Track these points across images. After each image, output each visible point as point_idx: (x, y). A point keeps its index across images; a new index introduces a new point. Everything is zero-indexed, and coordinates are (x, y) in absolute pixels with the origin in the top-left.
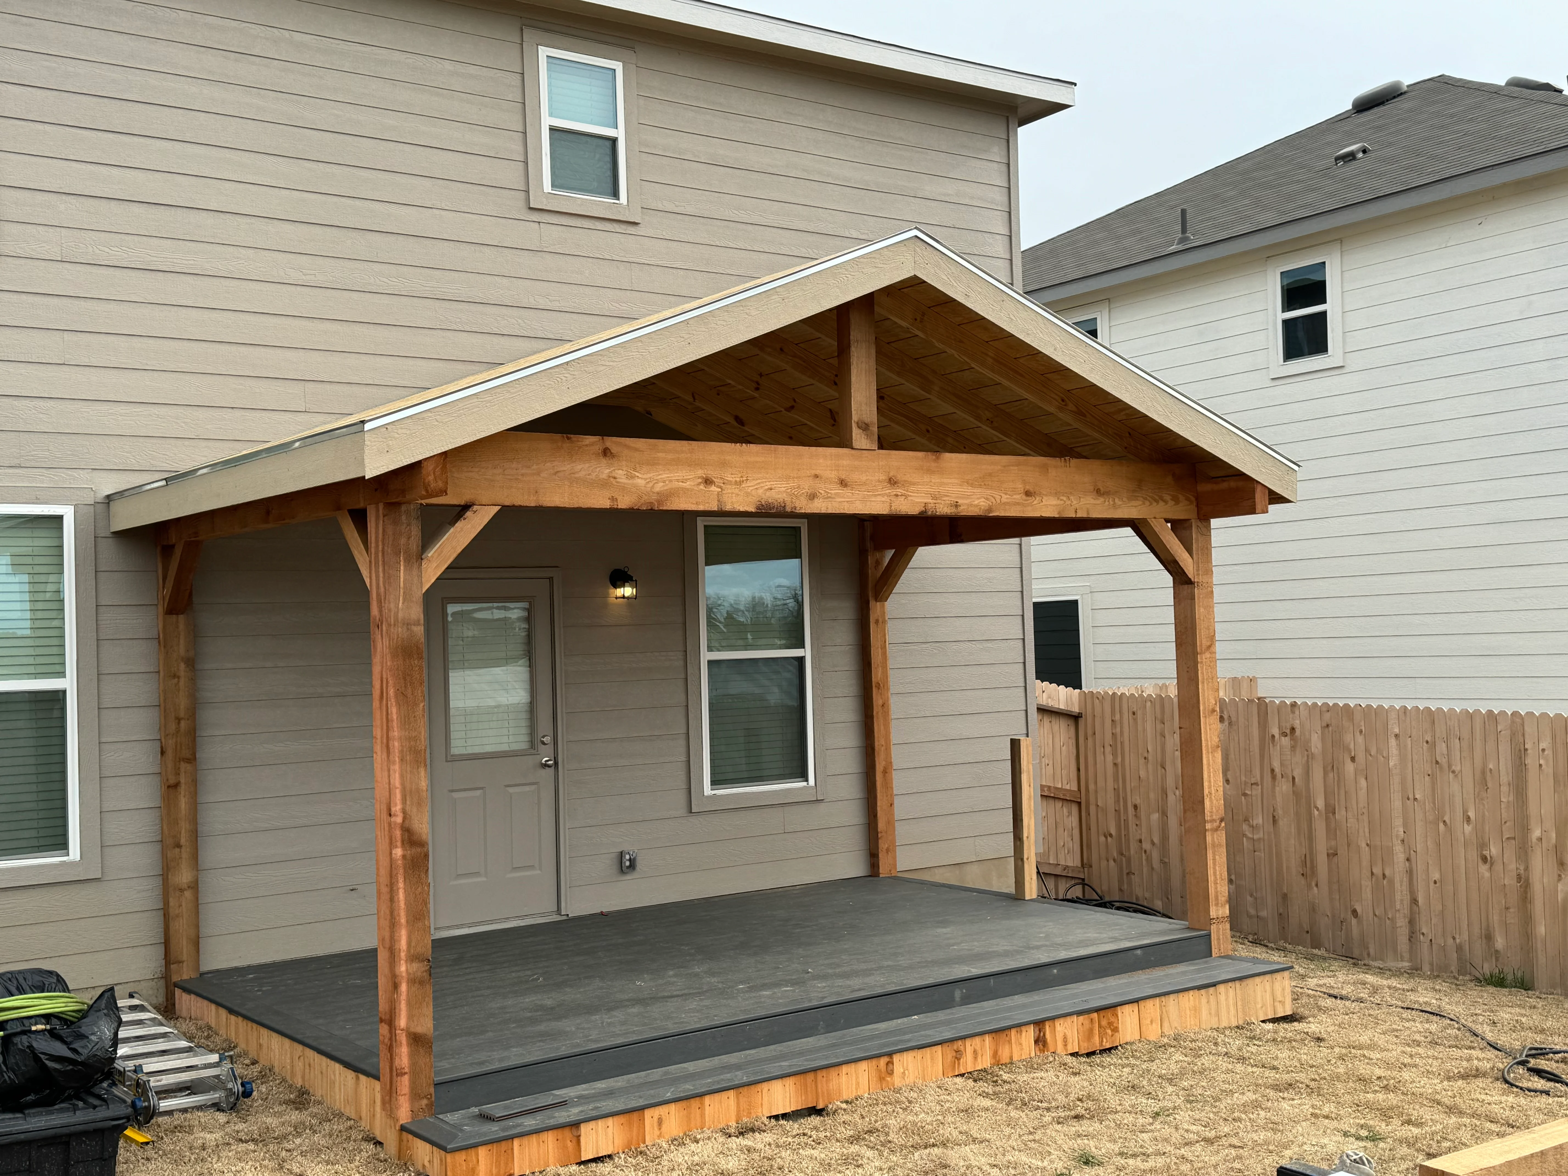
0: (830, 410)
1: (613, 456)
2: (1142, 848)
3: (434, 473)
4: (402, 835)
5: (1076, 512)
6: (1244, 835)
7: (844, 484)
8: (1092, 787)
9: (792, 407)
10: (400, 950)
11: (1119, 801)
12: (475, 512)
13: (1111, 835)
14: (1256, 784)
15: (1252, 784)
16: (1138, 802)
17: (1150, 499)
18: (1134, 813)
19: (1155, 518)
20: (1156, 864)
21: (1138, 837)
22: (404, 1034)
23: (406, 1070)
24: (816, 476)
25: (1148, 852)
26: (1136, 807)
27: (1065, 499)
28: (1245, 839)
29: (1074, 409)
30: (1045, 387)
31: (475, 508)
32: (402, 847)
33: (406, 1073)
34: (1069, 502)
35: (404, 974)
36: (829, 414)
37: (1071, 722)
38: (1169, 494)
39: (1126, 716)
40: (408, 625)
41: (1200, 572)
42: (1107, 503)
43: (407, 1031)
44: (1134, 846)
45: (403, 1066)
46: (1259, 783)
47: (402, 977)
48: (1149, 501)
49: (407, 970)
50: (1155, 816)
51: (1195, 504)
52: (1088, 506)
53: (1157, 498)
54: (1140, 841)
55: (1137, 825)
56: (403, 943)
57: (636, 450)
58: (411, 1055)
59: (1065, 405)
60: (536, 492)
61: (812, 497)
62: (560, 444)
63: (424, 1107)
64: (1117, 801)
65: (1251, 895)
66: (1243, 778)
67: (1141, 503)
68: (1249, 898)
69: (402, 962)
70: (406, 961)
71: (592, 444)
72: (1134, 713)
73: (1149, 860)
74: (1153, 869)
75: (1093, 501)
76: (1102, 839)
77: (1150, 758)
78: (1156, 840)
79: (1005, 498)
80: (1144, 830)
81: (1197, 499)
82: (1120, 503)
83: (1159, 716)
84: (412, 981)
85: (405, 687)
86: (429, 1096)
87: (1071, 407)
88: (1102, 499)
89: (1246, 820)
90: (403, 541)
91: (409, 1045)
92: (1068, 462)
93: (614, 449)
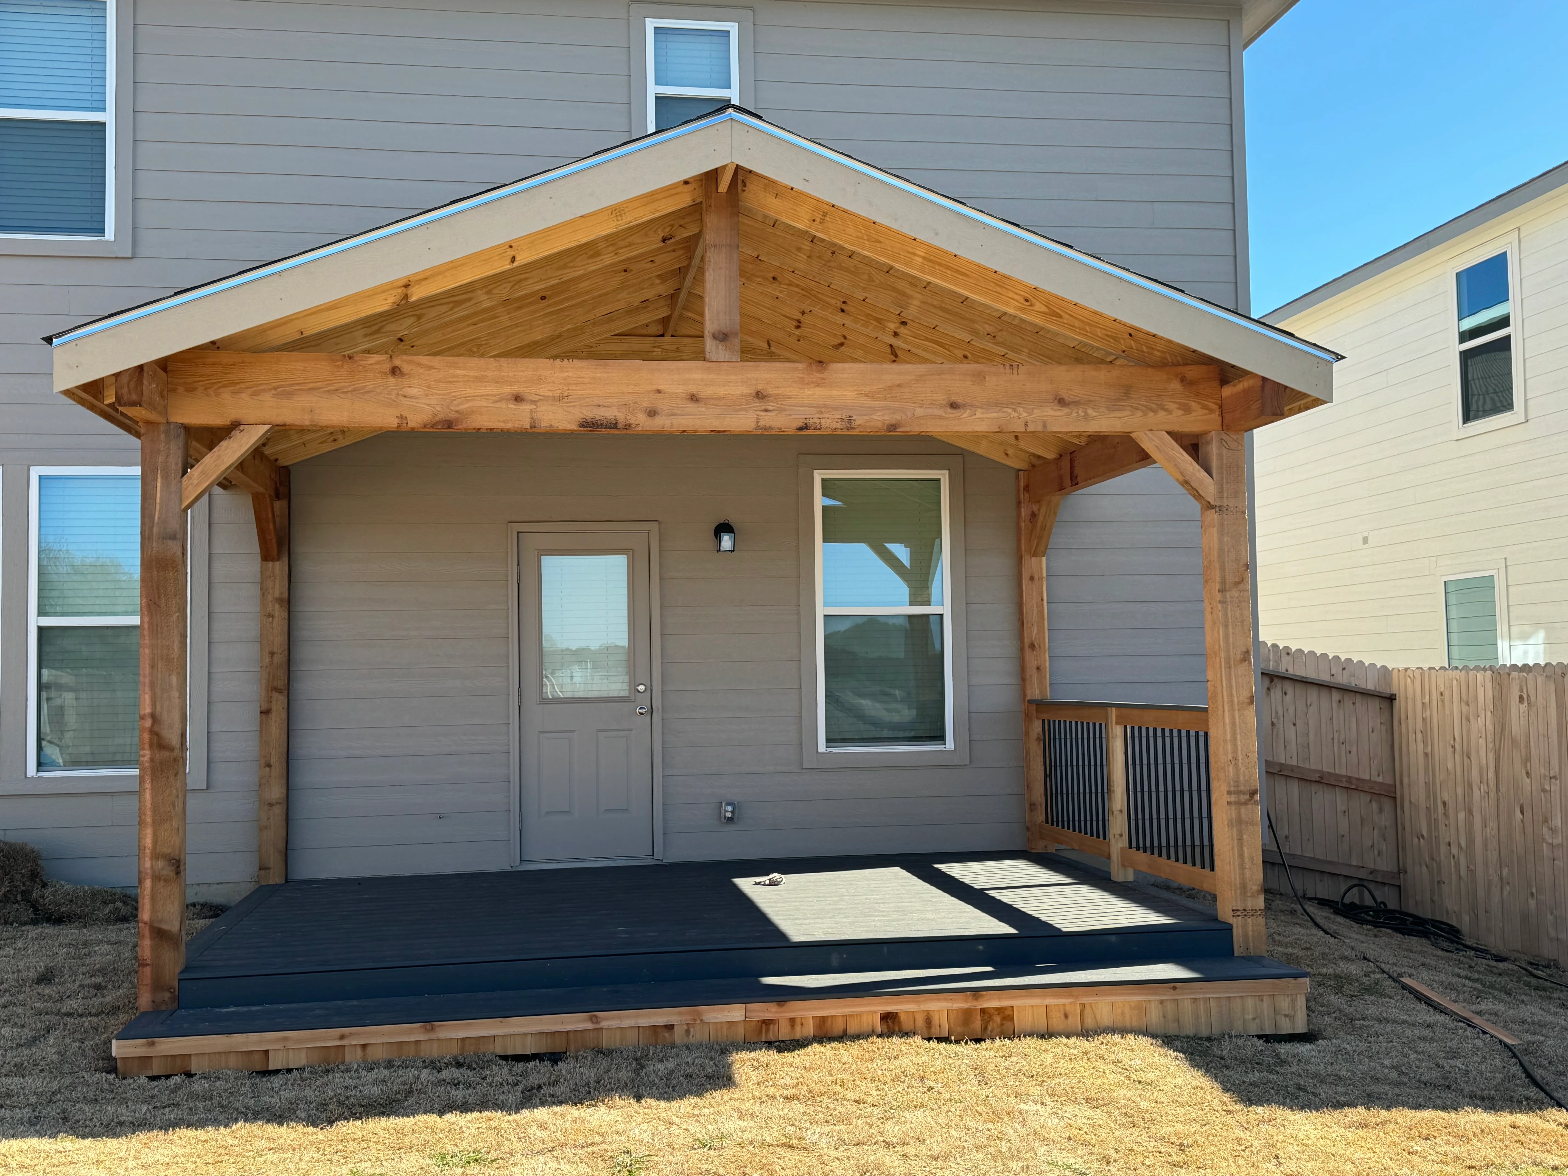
0: (891, 346)
1: (402, 374)
2: (1451, 853)
3: (128, 387)
4: (150, 739)
5: (1026, 425)
6: (1544, 840)
7: (694, 399)
8: (1406, 780)
9: (842, 344)
10: (145, 847)
11: (1429, 797)
12: (242, 431)
13: (1423, 836)
14: (1555, 777)
15: (1551, 778)
16: (1446, 798)
17: (1144, 408)
18: (1443, 811)
19: (1151, 430)
20: (1463, 872)
21: (1447, 840)
22: (147, 928)
23: (149, 962)
24: (659, 392)
25: (1456, 856)
26: (1444, 803)
27: (1010, 411)
28: (1544, 844)
29: (1044, 309)
30: (999, 286)
31: (242, 427)
32: (150, 750)
33: (148, 965)
34: (1015, 415)
35: (149, 871)
36: (889, 350)
37: (1385, 705)
38: (1174, 402)
39: (1434, 697)
40: (163, 539)
41: (1225, 495)
42: (1075, 415)
43: (150, 925)
44: (1443, 848)
45: (145, 958)
46: (1558, 776)
47: (146, 873)
48: (1142, 411)
49: (152, 867)
50: (1462, 815)
51: (1217, 413)
52: (1045, 418)
53: (1154, 406)
54: (1449, 844)
55: (1446, 825)
56: (148, 842)
57: (431, 368)
58: (154, 949)
59: (1031, 305)
60: (311, 411)
61: (652, 413)
62: (340, 363)
63: (166, 999)
64: (1428, 797)
65: (1552, 913)
66: (1542, 771)
67: (1129, 413)
68: (1550, 917)
69: (147, 859)
70: (151, 859)
71: (378, 363)
72: (1442, 694)
73: (1457, 865)
74: (1460, 877)
75: (1052, 413)
76: (1416, 840)
77: (1457, 746)
78: (1463, 844)
79: (919, 412)
80: (1453, 831)
81: (1221, 407)
82: (1095, 414)
83: (1464, 697)
84: (156, 878)
85: (159, 597)
86: (172, 990)
87: (1039, 307)
88: (1066, 410)
89: (1545, 821)
90: (161, 459)
91: (152, 938)
92: (1015, 369)
93: (406, 368)
